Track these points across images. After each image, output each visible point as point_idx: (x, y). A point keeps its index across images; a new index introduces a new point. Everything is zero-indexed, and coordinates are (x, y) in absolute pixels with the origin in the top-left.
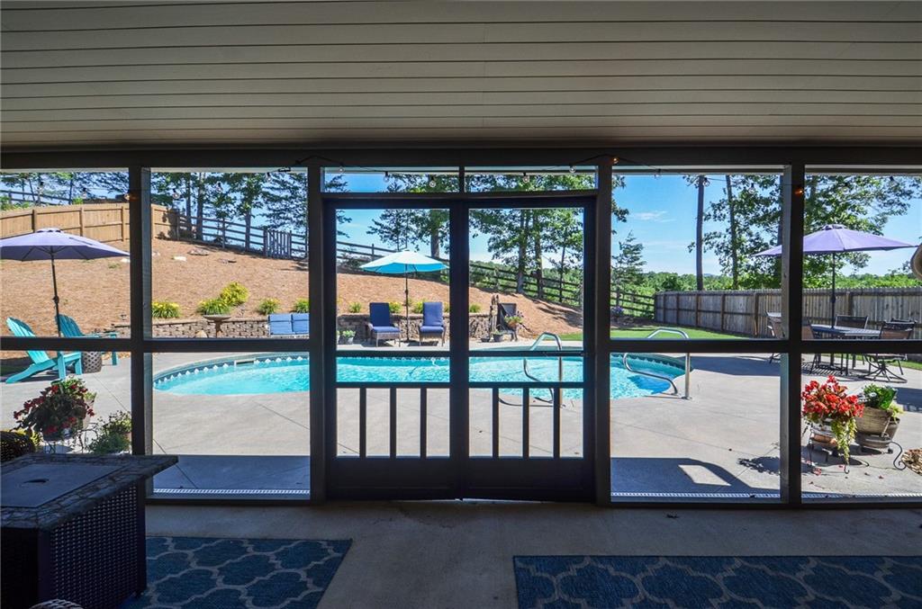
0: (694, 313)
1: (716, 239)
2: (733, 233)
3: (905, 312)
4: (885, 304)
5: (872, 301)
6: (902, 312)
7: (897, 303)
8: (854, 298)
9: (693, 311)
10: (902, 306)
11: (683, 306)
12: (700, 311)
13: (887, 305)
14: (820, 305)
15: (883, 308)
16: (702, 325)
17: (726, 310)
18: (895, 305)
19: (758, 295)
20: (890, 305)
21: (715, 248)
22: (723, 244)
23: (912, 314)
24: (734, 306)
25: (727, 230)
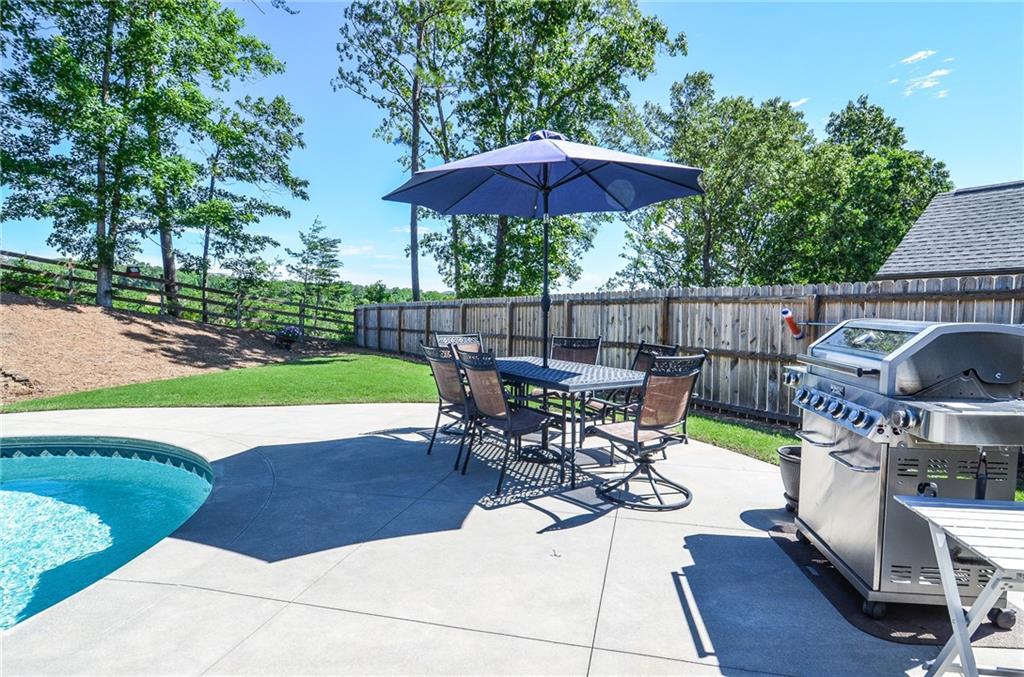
0: (397, 333)
1: (436, 242)
2: (455, 236)
3: (634, 328)
4: (610, 318)
5: (595, 311)
6: (631, 327)
7: (625, 315)
8: (574, 308)
9: (396, 330)
10: (630, 318)
11: (385, 324)
12: (403, 330)
13: (613, 318)
14: (534, 319)
15: (608, 322)
16: (406, 350)
17: (431, 329)
18: (622, 318)
19: (466, 306)
20: (616, 318)
21: (434, 252)
22: (444, 248)
23: (643, 330)
24: (440, 324)
25: (448, 231)
